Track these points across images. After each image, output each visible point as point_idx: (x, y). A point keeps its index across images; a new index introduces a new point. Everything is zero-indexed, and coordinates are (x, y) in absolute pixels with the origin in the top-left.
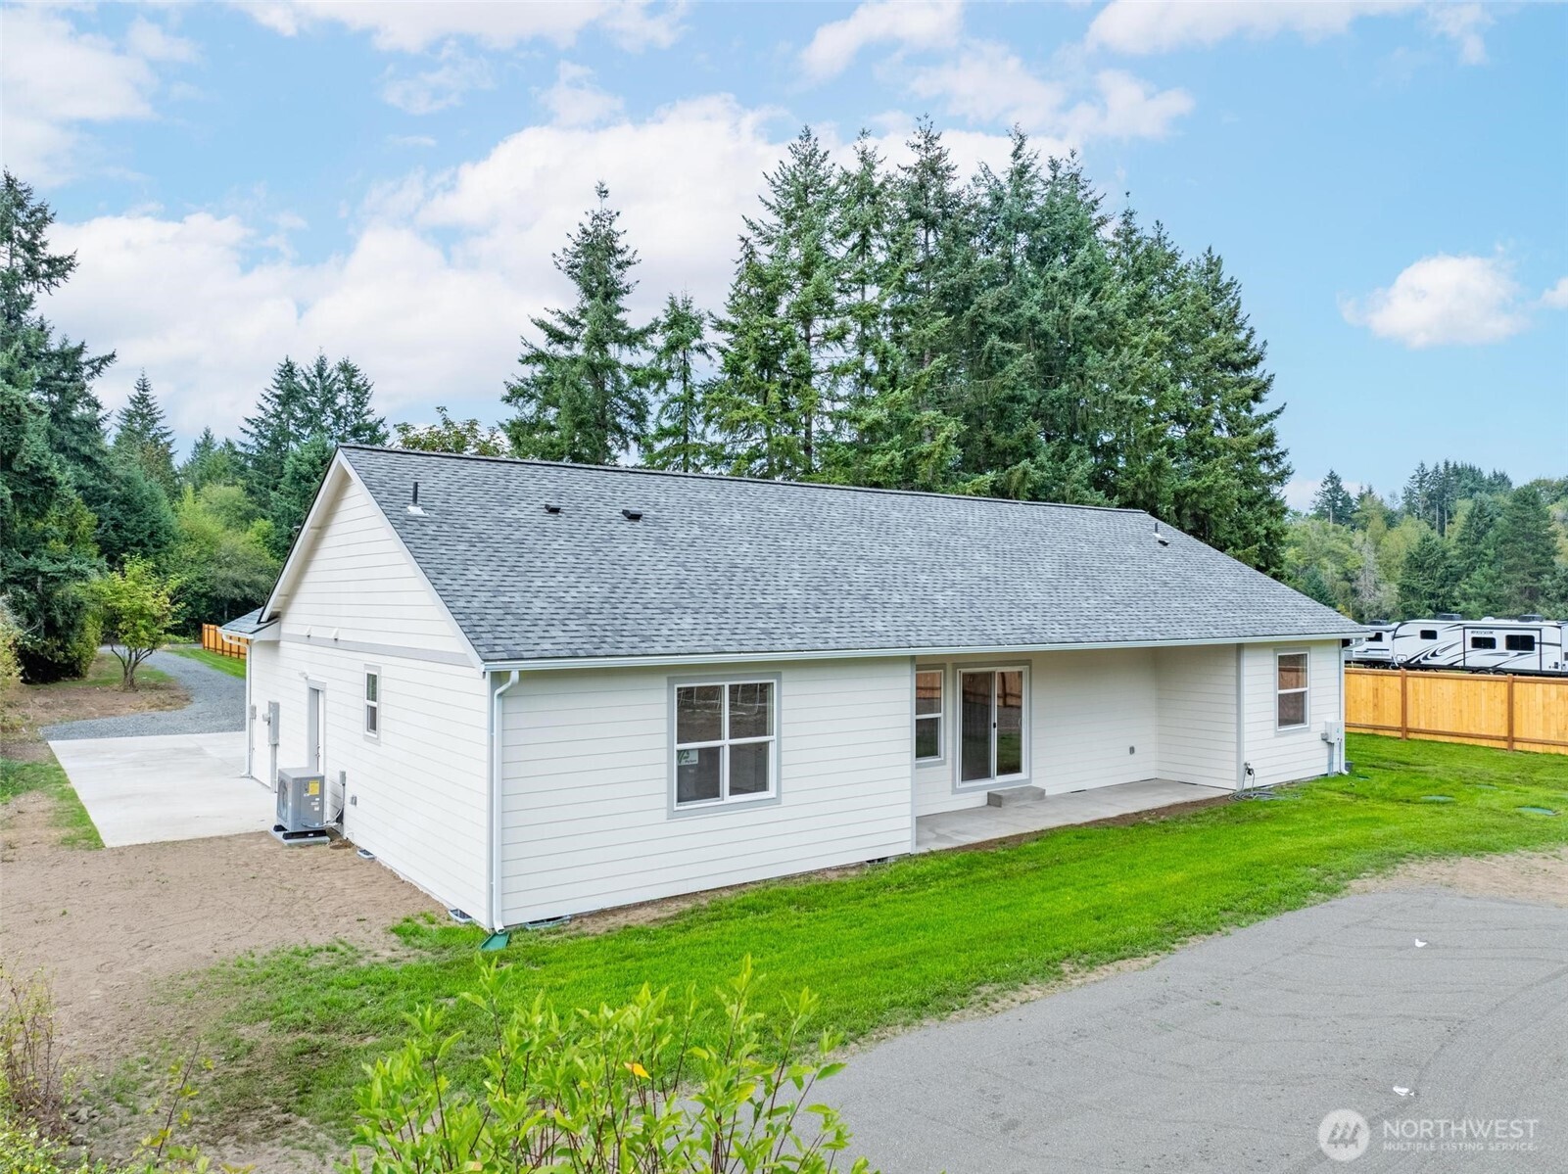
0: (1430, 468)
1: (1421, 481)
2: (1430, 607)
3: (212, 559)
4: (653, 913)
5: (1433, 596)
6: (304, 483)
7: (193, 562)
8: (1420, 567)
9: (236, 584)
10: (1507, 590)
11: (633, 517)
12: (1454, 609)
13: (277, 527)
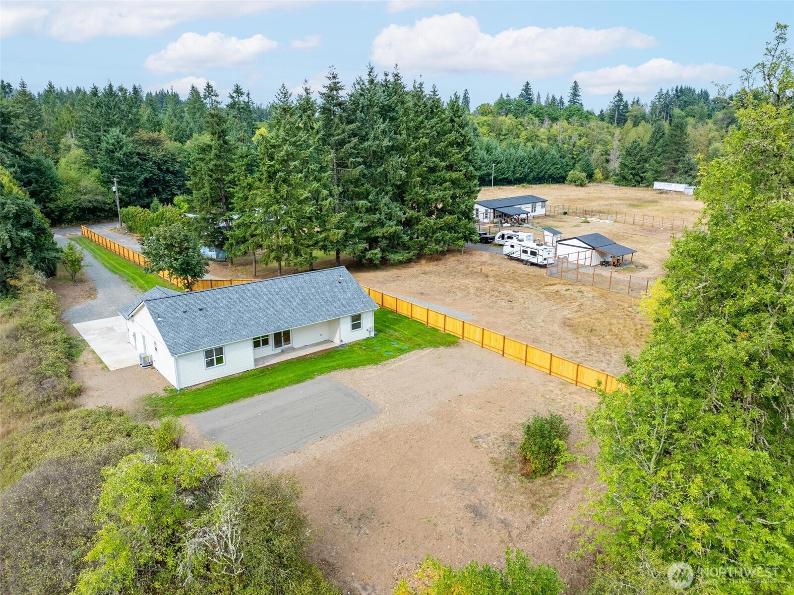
0: (664, 91)
1: (660, 98)
2: (631, 174)
3: (78, 191)
4: (203, 385)
5: (633, 169)
6: (111, 154)
7: (71, 193)
8: (630, 155)
9: (90, 202)
10: (664, 168)
11: (201, 310)
12: (642, 175)
13: (102, 173)
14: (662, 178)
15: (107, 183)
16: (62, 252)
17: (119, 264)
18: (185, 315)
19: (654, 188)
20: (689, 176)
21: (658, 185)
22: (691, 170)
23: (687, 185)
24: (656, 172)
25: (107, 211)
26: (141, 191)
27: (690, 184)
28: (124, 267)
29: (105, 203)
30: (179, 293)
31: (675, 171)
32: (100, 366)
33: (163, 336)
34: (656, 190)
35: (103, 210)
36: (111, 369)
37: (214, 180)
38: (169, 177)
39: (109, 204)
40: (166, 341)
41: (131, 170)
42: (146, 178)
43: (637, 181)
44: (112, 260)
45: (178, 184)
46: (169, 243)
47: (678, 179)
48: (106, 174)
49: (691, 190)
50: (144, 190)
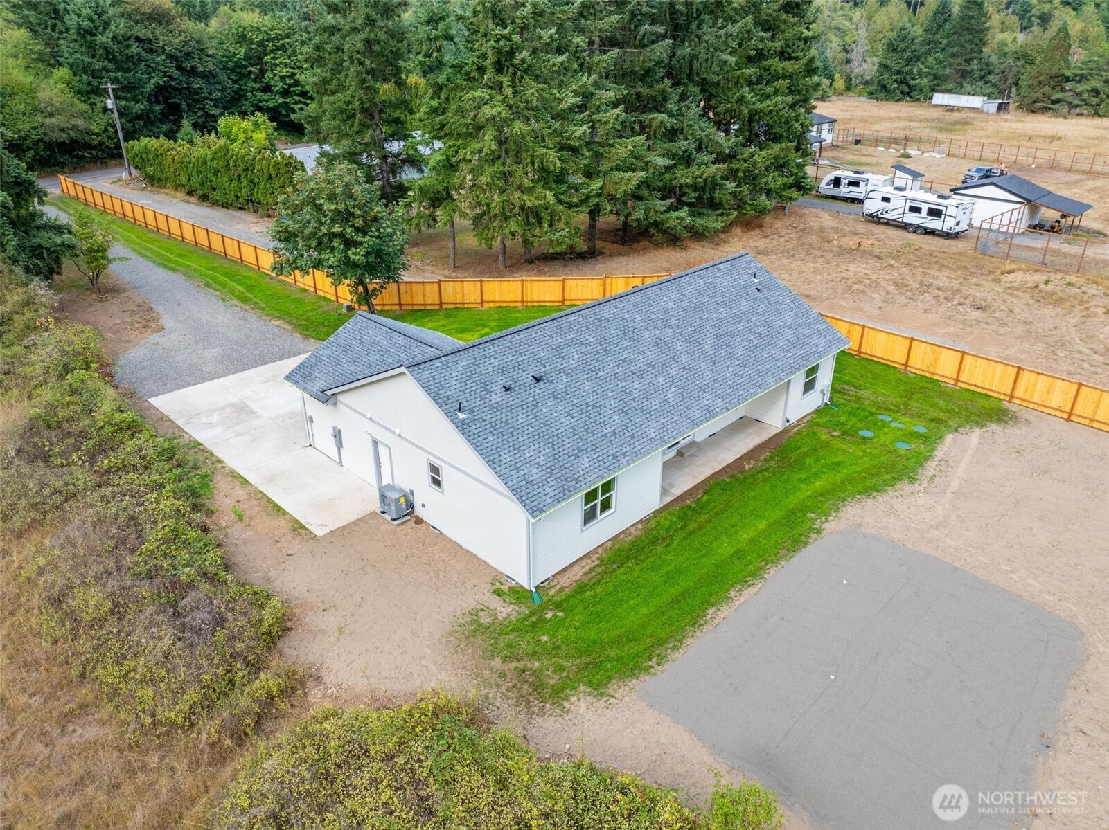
2: (896, 81)
3: (36, 110)
5: (899, 72)
6: (89, 37)
7: (23, 114)
8: (894, 50)
9: (62, 130)
10: (947, 71)
11: (538, 380)
12: (911, 82)
13: (75, 75)
14: (943, 87)
15: (91, 92)
16: (70, 232)
17: (168, 250)
18: (513, 399)
19: (933, 102)
20: (986, 83)
21: (939, 98)
22: (990, 73)
23: (986, 98)
24: (936, 77)
25: (95, 148)
26: (151, 111)
27: (989, 96)
28: (180, 255)
29: (90, 133)
30: (473, 338)
31: (964, 74)
32: (282, 523)
33: (492, 463)
34: (936, 106)
35: (87, 146)
36: (320, 532)
37: (367, 73)
38: (197, 83)
39: (97, 134)
40: (504, 478)
41: (128, 71)
42: (158, 86)
43: (902, 92)
44: (146, 241)
45: (213, 96)
46: (341, 207)
47: (968, 88)
48: (84, 77)
49: (992, 106)
50: (157, 108)
